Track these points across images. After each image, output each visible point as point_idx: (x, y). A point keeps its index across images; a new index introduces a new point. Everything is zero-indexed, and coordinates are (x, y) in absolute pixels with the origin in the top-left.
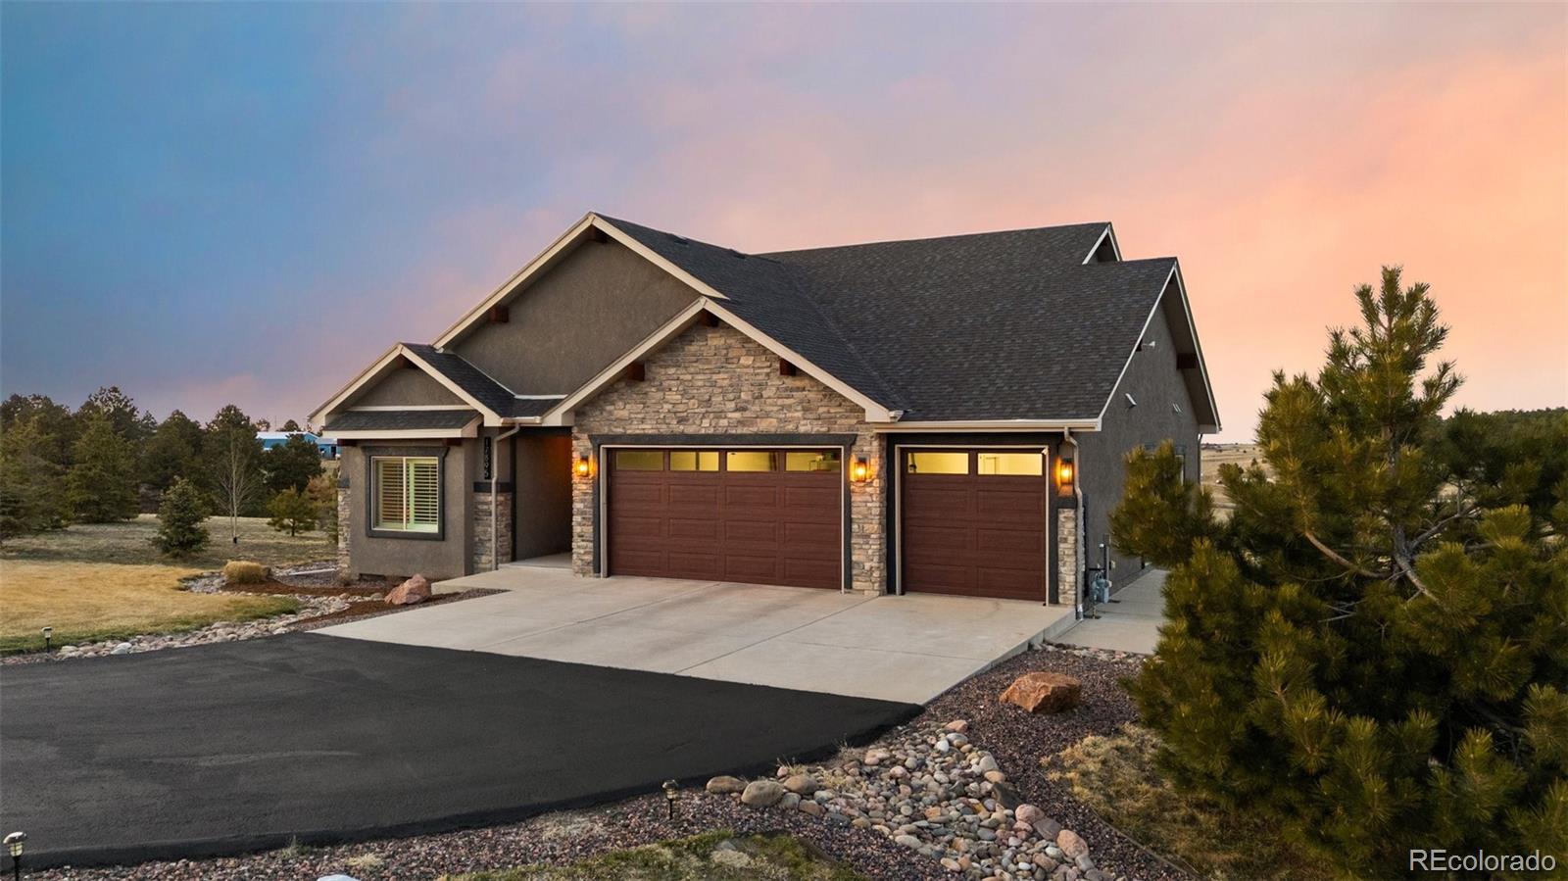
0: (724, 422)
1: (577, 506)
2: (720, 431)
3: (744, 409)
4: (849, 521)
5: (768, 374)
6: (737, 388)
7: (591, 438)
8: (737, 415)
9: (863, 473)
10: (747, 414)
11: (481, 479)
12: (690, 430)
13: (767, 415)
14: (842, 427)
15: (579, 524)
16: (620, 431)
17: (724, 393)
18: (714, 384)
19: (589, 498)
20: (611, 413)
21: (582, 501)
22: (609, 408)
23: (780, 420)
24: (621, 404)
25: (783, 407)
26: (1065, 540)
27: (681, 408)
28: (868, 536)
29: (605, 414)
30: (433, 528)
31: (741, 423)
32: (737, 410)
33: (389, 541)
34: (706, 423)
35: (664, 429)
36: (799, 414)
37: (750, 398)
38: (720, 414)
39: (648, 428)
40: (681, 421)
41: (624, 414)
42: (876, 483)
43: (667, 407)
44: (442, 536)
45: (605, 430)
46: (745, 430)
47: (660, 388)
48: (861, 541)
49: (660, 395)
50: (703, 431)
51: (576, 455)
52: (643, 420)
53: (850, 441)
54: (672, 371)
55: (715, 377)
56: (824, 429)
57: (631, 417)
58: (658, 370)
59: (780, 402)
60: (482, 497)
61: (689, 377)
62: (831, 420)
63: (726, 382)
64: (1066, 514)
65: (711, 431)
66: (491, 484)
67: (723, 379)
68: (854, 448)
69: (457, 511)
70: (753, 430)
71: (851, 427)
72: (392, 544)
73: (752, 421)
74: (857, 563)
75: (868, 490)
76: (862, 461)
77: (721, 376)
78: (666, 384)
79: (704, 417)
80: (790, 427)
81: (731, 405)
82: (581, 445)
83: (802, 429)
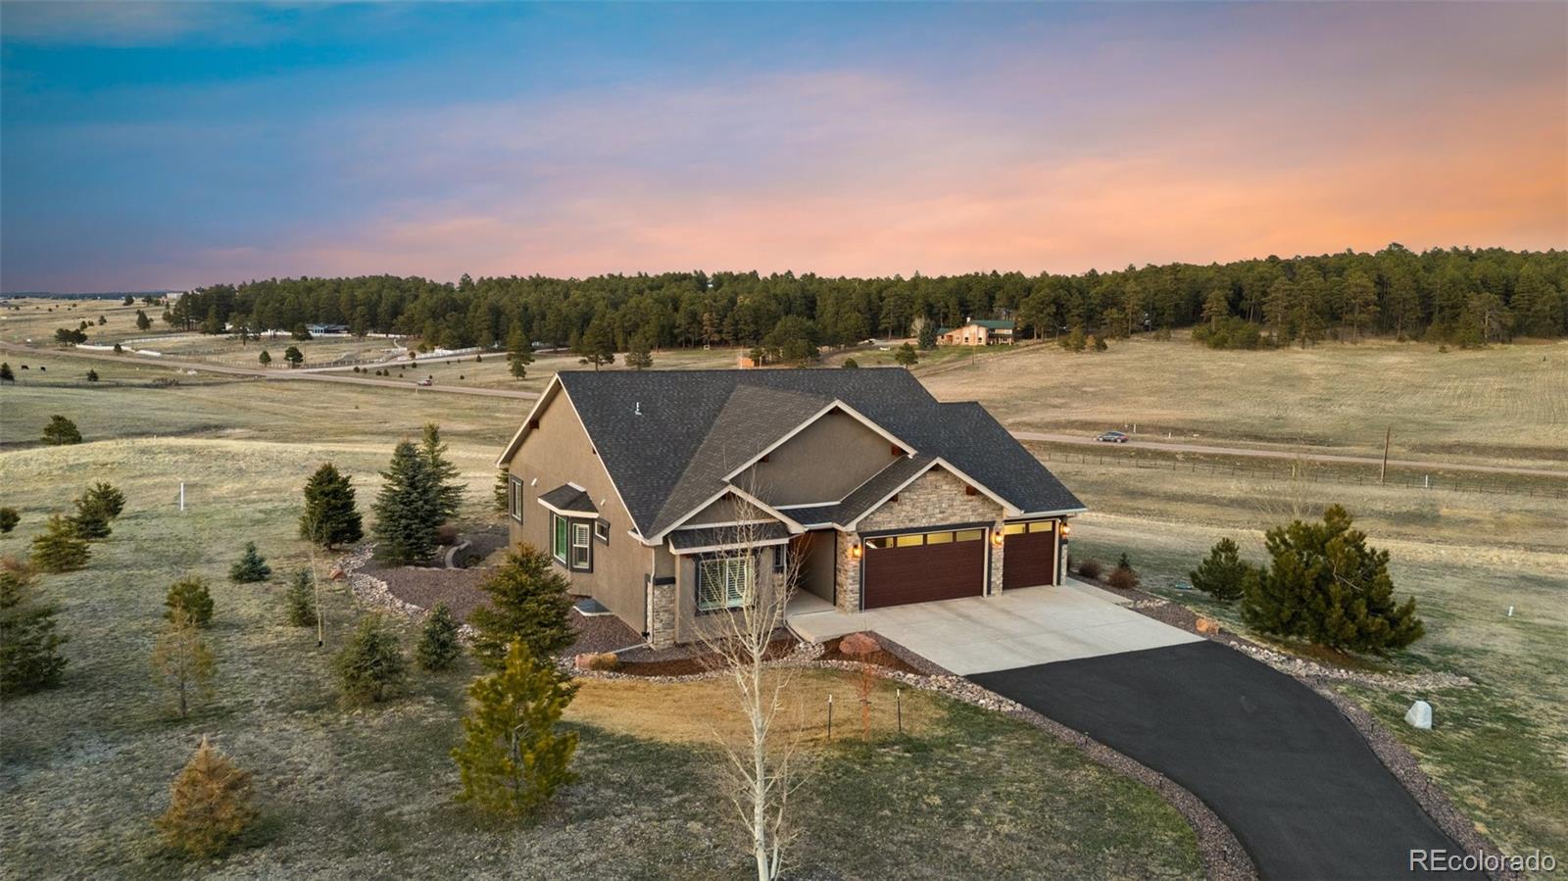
0: (934, 520)
3: (943, 513)
4: (991, 563)
6: (940, 502)
7: (859, 533)
8: (941, 516)
9: (998, 539)
10: (944, 515)
13: (955, 515)
14: (988, 518)
16: (876, 529)
17: (934, 504)
18: (929, 500)
23: (962, 517)
25: (964, 511)
26: (1064, 558)
27: (910, 514)
28: (998, 568)
31: (942, 519)
32: (941, 513)
33: (712, 616)
34: (924, 521)
35: (902, 526)
36: (971, 513)
37: (947, 506)
38: (930, 516)
40: (911, 520)
41: (883, 519)
43: (903, 514)
45: (869, 529)
46: (944, 523)
47: (903, 505)
48: (995, 571)
51: (849, 545)
53: (991, 524)
56: (981, 519)
57: (886, 521)
60: (777, 576)
61: (916, 497)
62: (984, 515)
63: (935, 499)
64: (1063, 548)
66: (784, 568)
67: (934, 497)
68: (995, 529)
69: (764, 589)
70: (948, 523)
71: (995, 517)
72: (714, 617)
73: (947, 519)
74: (993, 582)
75: (999, 547)
76: (997, 534)
80: (966, 520)
81: (938, 511)
82: (852, 538)
83: (969, 520)
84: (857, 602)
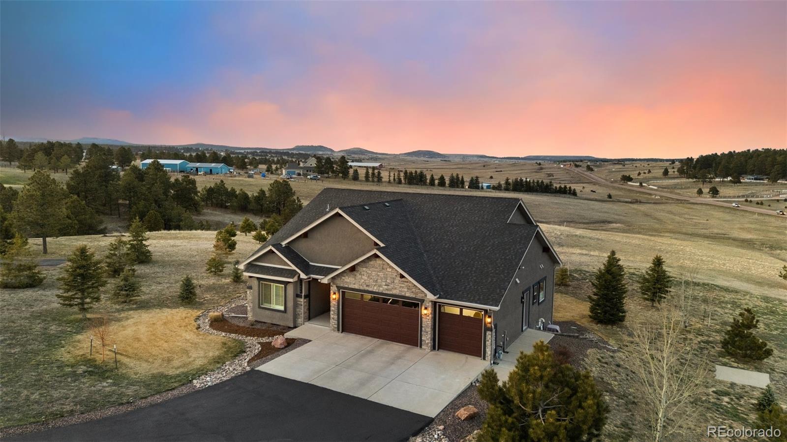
0: (381, 289)
1: (332, 308)
2: (380, 291)
3: (388, 285)
4: (421, 327)
5: (396, 276)
6: (386, 278)
7: (337, 286)
8: (386, 287)
9: (426, 312)
10: (389, 287)
11: (299, 293)
12: (370, 289)
13: (396, 289)
14: (419, 296)
15: (332, 314)
16: (347, 286)
17: (381, 279)
18: (378, 276)
19: (336, 306)
20: (344, 280)
21: (333, 307)
22: (343, 278)
23: (400, 291)
24: (347, 277)
25: (401, 287)
26: (488, 341)
27: (367, 282)
28: (427, 332)
29: (342, 280)
30: (282, 308)
31: (387, 289)
32: (386, 285)
33: (266, 311)
34: (375, 288)
35: (361, 288)
36: (406, 290)
37: (390, 282)
38: (380, 286)
39: (356, 287)
40: (367, 286)
41: (348, 281)
42: (430, 316)
43: (363, 281)
44: (285, 311)
45: (342, 285)
46: (388, 292)
47: (360, 274)
48: (425, 333)
49: (360, 276)
50: (374, 291)
51: (332, 292)
52: (354, 284)
53: (422, 301)
54: (364, 269)
55: (379, 273)
56: (414, 296)
57: (350, 282)
58: (360, 268)
59: (400, 285)
60: (299, 299)
61: (370, 272)
62: (416, 294)
63: (383, 276)
64: (488, 333)
65: (377, 291)
66: (302, 295)
67: (381, 275)
68: (424, 304)
69: (290, 304)
70: (391, 293)
71: (422, 297)
72: (268, 312)
73: (390, 290)
74: (424, 340)
75: (428, 318)
76: (426, 308)
77: (380, 273)
78: (362, 273)
79: (375, 286)
80: (403, 294)
81: (384, 283)
82: (333, 289)
83: (407, 295)
84: (336, 326)
